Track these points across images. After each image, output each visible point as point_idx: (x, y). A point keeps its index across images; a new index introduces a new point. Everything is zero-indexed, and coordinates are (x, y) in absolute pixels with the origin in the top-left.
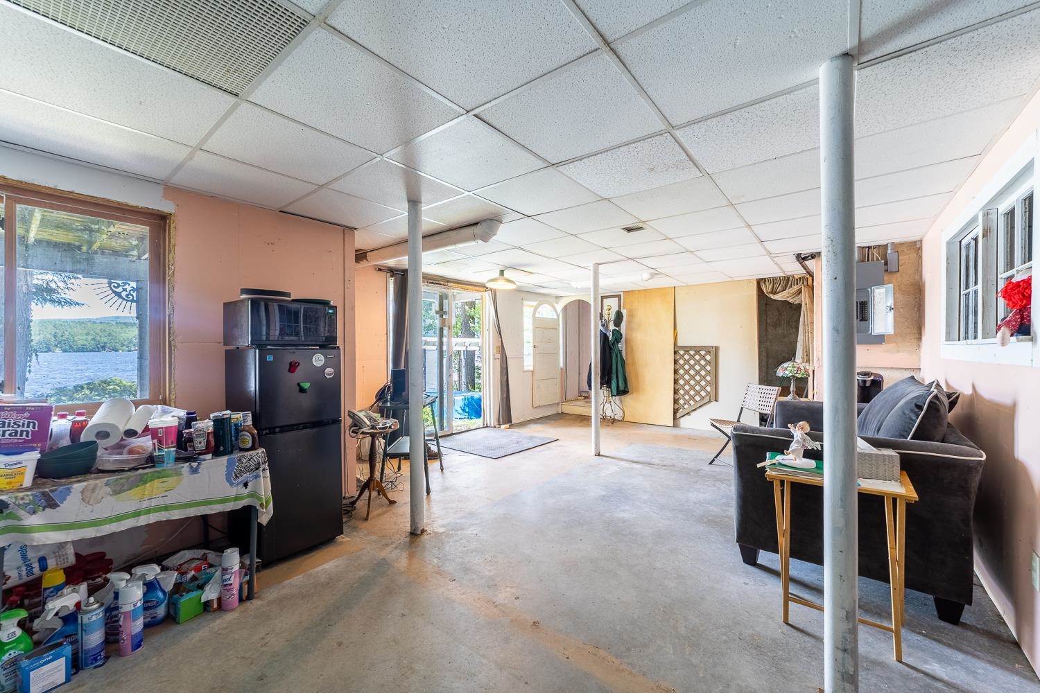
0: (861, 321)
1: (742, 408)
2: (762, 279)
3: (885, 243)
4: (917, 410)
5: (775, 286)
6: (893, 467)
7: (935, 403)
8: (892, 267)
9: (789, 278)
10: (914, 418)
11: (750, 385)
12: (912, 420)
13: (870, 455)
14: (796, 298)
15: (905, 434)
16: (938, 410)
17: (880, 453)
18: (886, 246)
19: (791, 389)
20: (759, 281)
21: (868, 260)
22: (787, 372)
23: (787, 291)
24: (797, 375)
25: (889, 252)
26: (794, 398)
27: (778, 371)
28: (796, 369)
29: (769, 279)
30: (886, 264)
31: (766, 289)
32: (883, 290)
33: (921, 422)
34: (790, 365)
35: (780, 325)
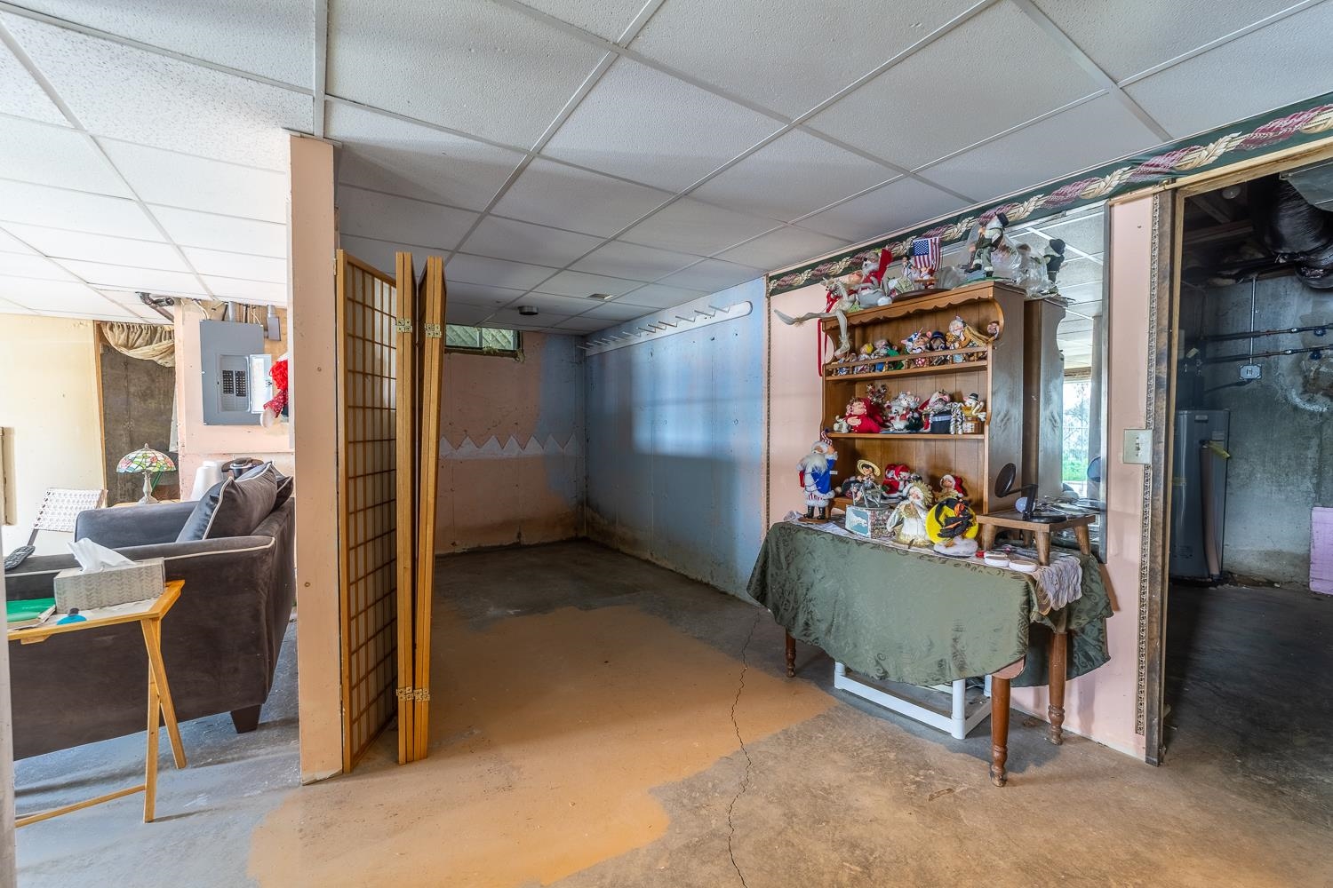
0: (237, 395)
1: (35, 532)
2: (106, 323)
3: (264, 304)
4: (212, 503)
5: (131, 337)
6: (152, 581)
7: (231, 493)
8: (273, 333)
9: (156, 329)
10: (209, 513)
11: (52, 491)
12: (207, 515)
13: (129, 572)
14: (168, 358)
15: (200, 533)
16: (234, 500)
17: (144, 565)
18: (266, 308)
19: (145, 490)
20: (99, 326)
21: (246, 322)
22: (134, 466)
23: (154, 345)
24: (151, 469)
25: (269, 316)
26: (149, 502)
27: (119, 466)
28: (149, 460)
29: (121, 326)
30: (266, 329)
31: (116, 338)
32: (261, 361)
33: (216, 515)
34: (140, 455)
35: (152, 396)
